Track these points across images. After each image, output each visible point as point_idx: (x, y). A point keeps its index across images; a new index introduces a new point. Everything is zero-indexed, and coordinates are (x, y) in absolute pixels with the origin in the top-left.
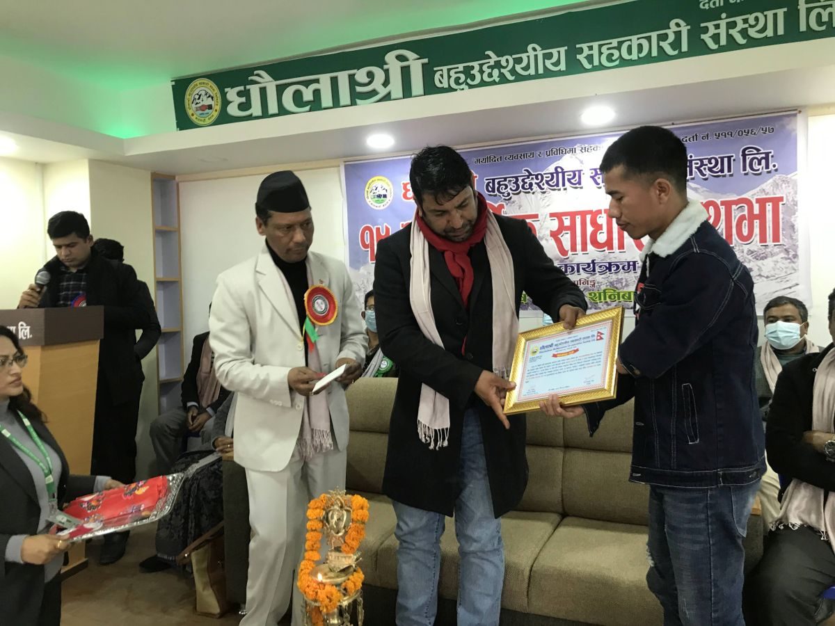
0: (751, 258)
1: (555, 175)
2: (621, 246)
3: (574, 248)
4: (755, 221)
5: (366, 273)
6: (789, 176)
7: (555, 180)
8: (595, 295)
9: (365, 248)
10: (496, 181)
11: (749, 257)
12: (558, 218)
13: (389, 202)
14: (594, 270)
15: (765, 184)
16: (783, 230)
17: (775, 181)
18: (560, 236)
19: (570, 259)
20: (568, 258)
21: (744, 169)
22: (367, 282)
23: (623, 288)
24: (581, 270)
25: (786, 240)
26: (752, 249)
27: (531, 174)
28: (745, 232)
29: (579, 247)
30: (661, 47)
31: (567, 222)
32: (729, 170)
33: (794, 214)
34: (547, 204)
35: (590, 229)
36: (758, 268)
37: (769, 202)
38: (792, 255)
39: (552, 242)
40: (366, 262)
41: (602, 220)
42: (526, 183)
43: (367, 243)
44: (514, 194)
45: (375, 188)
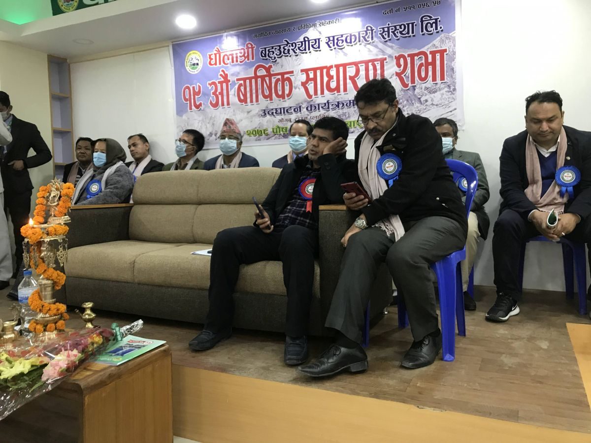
0: (427, 93)
1: (304, 43)
2: (345, 90)
3: (316, 93)
4: (429, 67)
5: (186, 119)
6: (450, 34)
7: (303, 46)
9: (186, 101)
10: (267, 49)
11: (426, 92)
12: (306, 73)
13: (200, 68)
14: (328, 108)
15: (435, 41)
16: (447, 72)
17: (441, 38)
18: (307, 85)
19: (314, 101)
20: (312, 100)
21: (422, 31)
22: (188, 124)
23: (347, 119)
24: (320, 108)
25: (448, 79)
26: (427, 86)
27: (288, 43)
28: (423, 75)
29: (319, 92)
31: (311, 75)
32: (413, 33)
33: (454, 60)
34: (299, 63)
35: (326, 79)
36: (431, 99)
37: (438, 53)
38: (452, 89)
39: (303, 90)
40: (187, 111)
41: (333, 72)
42: (286, 49)
43: (187, 98)
44: (278, 58)
45: (191, 59)
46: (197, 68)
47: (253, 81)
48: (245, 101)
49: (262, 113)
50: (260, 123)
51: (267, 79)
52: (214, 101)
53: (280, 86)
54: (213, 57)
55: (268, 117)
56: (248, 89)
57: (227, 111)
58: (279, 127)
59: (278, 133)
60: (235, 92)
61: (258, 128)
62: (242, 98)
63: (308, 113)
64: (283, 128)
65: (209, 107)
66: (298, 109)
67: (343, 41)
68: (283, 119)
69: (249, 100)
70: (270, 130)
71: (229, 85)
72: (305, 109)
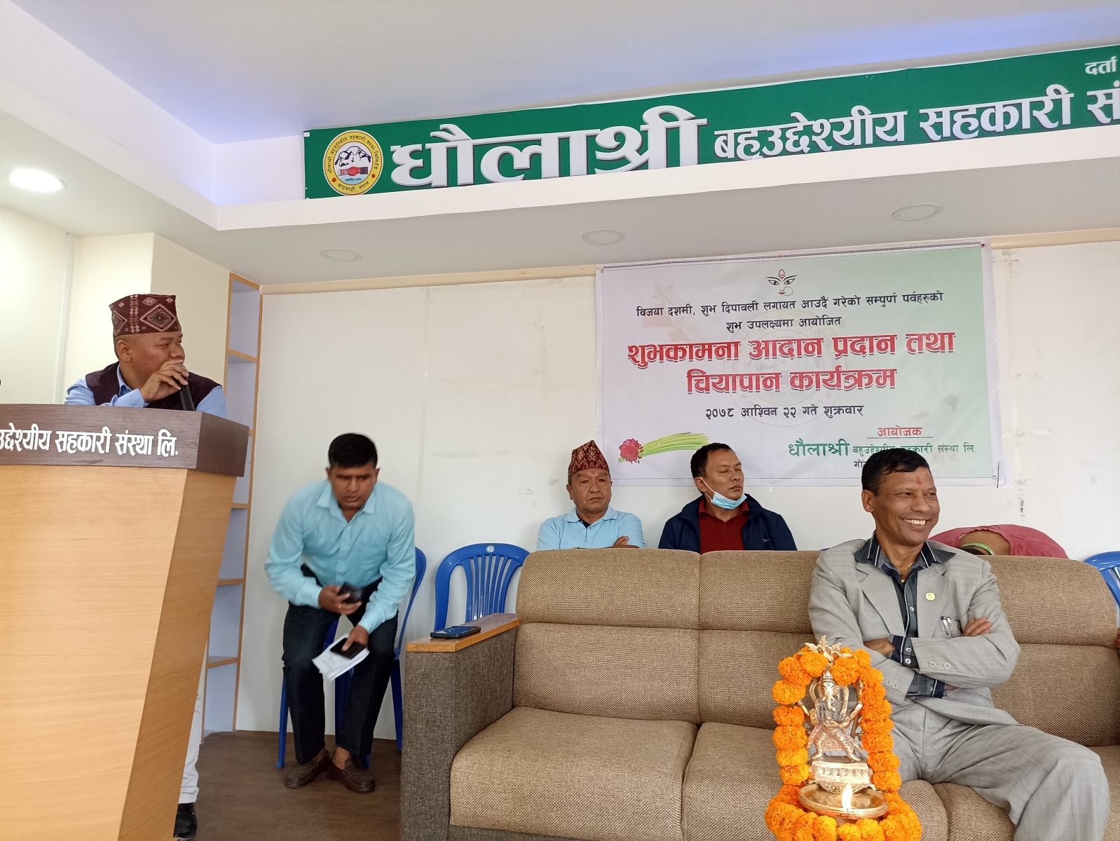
30: (1035, 117)
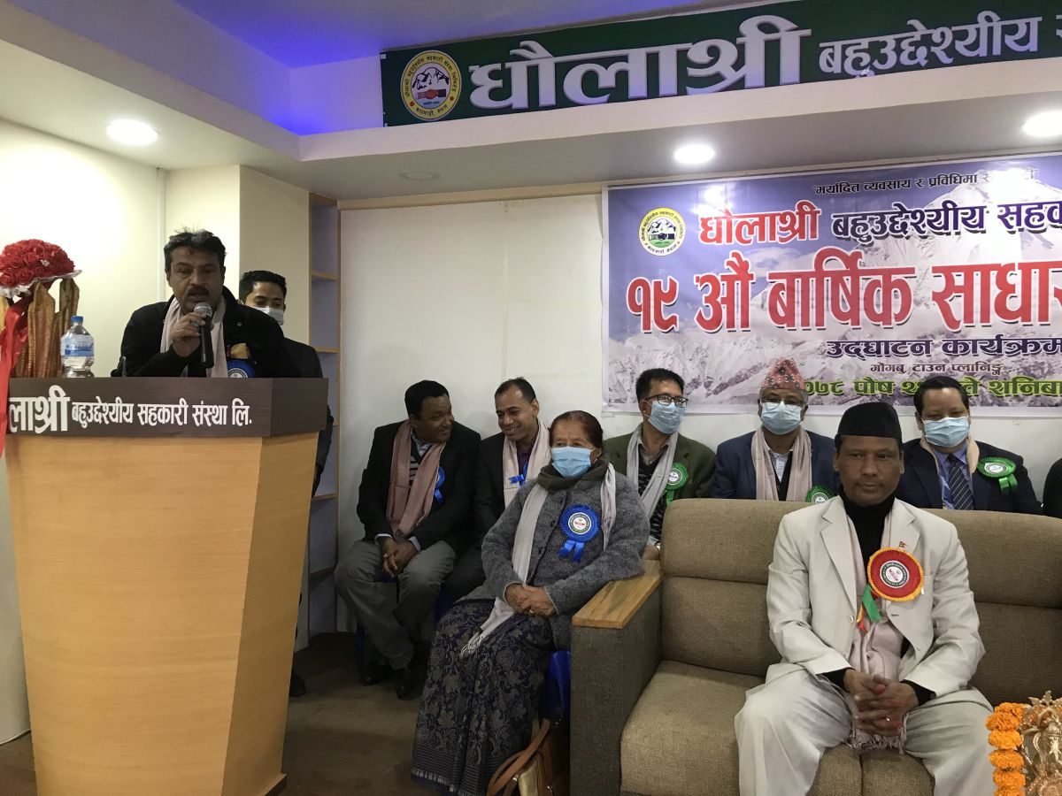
1: (942, 213)
2: (1044, 316)
3: (968, 316)
5: (635, 348)
7: (942, 219)
8: (1000, 385)
9: (635, 311)
10: (850, 219)
12: (945, 274)
13: (678, 246)
14: (999, 350)
18: (947, 300)
19: (962, 333)
20: (959, 332)
22: (637, 359)
23: (1045, 376)
24: (979, 349)
27: (904, 210)
29: (977, 316)
31: (959, 280)
34: (930, 253)
35: (995, 291)
39: (936, 308)
40: (635, 332)
41: (1015, 279)
42: (897, 223)
43: (639, 304)
44: (876, 238)
45: (656, 225)
46: (668, 244)
47: (813, 282)
48: (789, 319)
49: (828, 348)
50: (824, 369)
51: (848, 280)
52: (708, 315)
53: (878, 297)
54: (713, 224)
55: (845, 357)
56: (798, 297)
57: (741, 339)
58: (870, 380)
59: (869, 393)
60: (764, 300)
61: (817, 380)
62: (781, 313)
63: (948, 357)
64: (881, 384)
65: (696, 326)
66: (922, 346)
67: (1042, 217)
68: (882, 364)
69: (798, 320)
70: (848, 385)
71: (750, 285)
72: (940, 349)
